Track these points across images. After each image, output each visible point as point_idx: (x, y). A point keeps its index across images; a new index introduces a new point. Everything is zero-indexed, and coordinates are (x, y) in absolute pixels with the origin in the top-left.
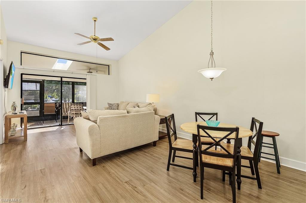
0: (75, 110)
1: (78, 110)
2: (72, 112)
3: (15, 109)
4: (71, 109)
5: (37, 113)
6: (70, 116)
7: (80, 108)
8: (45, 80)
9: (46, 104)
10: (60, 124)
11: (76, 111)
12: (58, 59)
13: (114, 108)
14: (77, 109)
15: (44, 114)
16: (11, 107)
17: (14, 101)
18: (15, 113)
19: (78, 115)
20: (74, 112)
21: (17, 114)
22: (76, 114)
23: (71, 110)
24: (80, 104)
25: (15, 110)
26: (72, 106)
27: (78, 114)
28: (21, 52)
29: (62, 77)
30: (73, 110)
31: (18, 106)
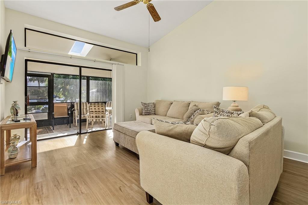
0: (96, 111)
1: (99, 112)
2: (91, 115)
3: (17, 113)
4: (91, 110)
5: (45, 116)
6: (89, 120)
7: (102, 109)
8: (54, 74)
9: (57, 104)
10: (78, 132)
11: (96, 113)
12: (76, 41)
13: (150, 109)
14: (98, 110)
15: (55, 117)
16: (11, 110)
17: (15, 101)
18: (16, 120)
19: (99, 119)
20: (94, 115)
21: (19, 121)
22: (96, 117)
23: (90, 112)
24: (102, 104)
25: (17, 115)
26: (91, 106)
27: (99, 117)
28: (25, 29)
29: (81, 67)
30: (92, 111)
31: (21, 108)
